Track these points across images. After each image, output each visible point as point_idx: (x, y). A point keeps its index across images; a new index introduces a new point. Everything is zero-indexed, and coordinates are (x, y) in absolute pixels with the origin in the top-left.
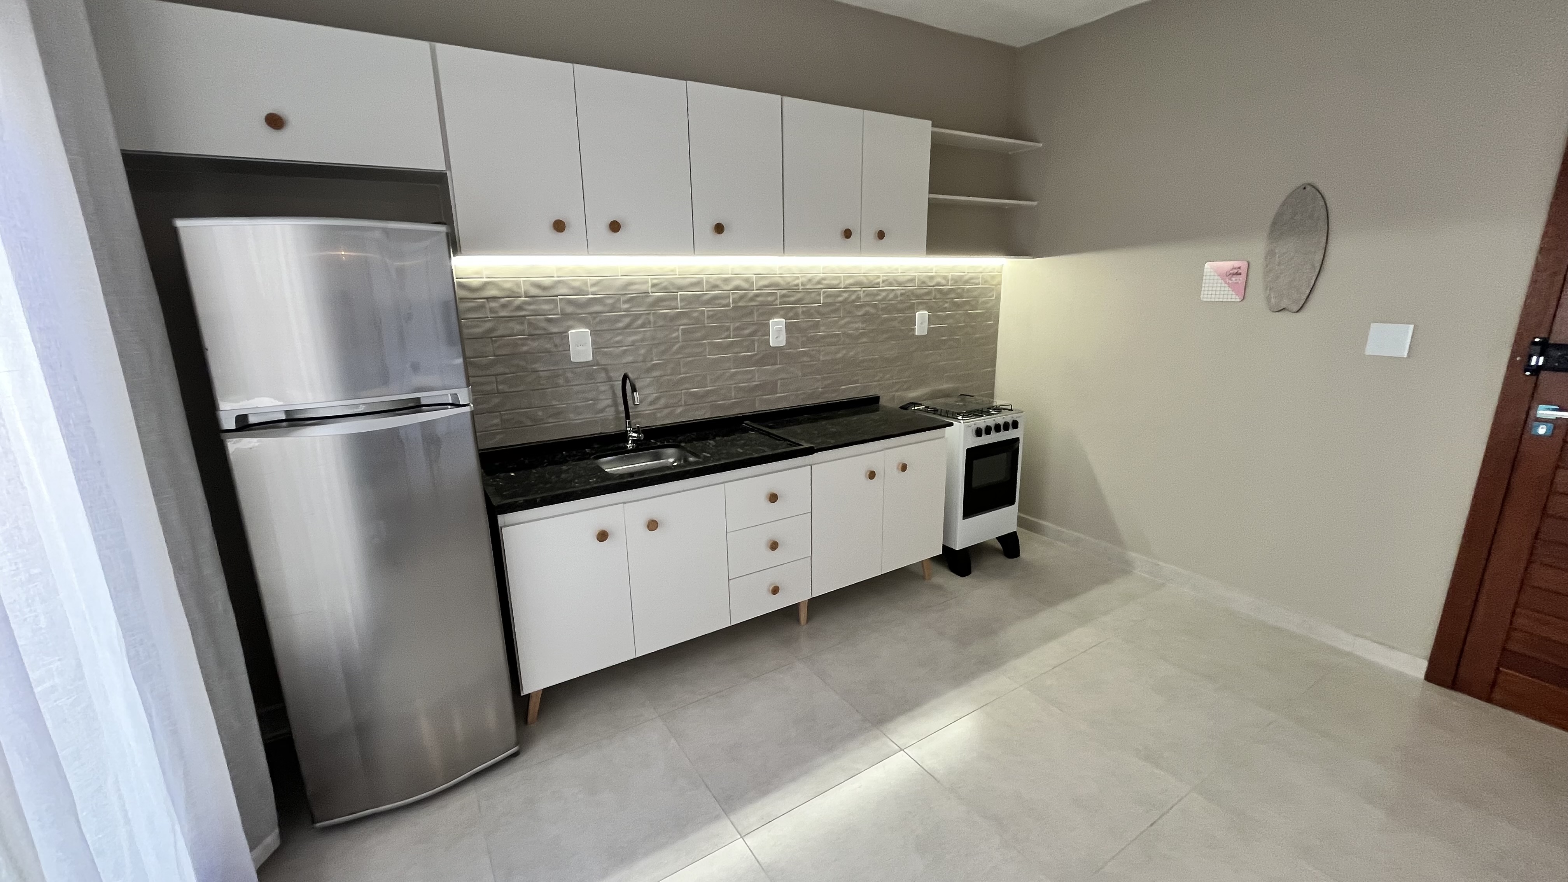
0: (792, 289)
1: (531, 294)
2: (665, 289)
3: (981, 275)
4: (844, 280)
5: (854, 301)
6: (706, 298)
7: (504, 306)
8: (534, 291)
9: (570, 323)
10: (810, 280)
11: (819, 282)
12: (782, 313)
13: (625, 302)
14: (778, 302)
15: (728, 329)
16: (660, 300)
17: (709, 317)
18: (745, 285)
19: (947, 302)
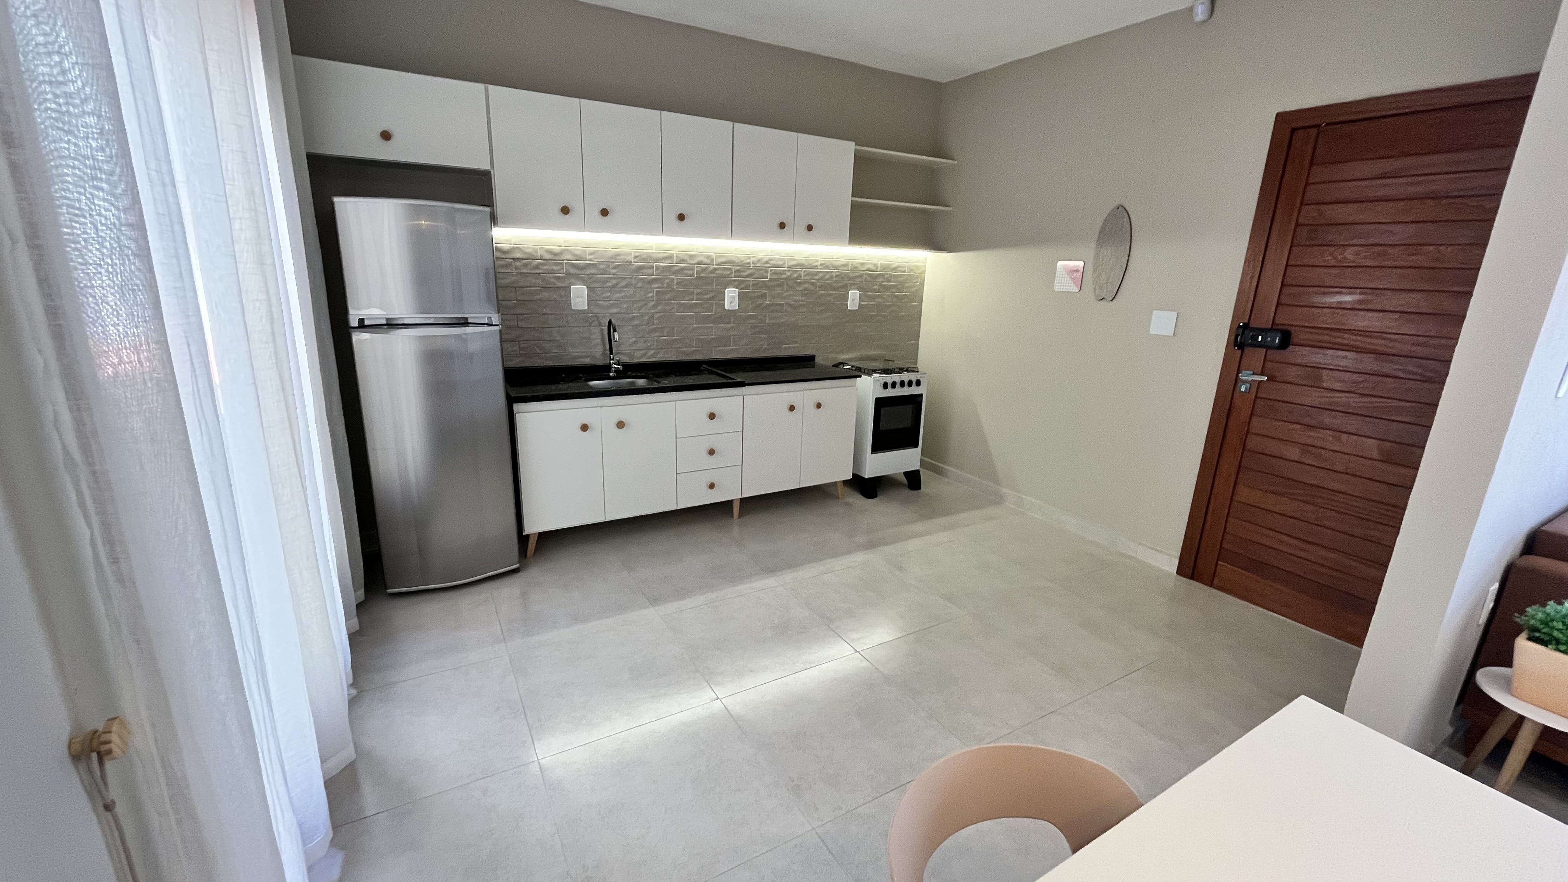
0: (745, 266)
1: (544, 258)
2: (644, 260)
3: (907, 264)
4: (788, 262)
5: (796, 279)
6: (675, 268)
7: (525, 265)
8: (547, 256)
9: (573, 280)
10: (759, 261)
11: (767, 262)
12: (735, 284)
13: (614, 268)
15: (693, 293)
16: (641, 268)
17: (677, 284)
18: (706, 261)
19: (876, 285)
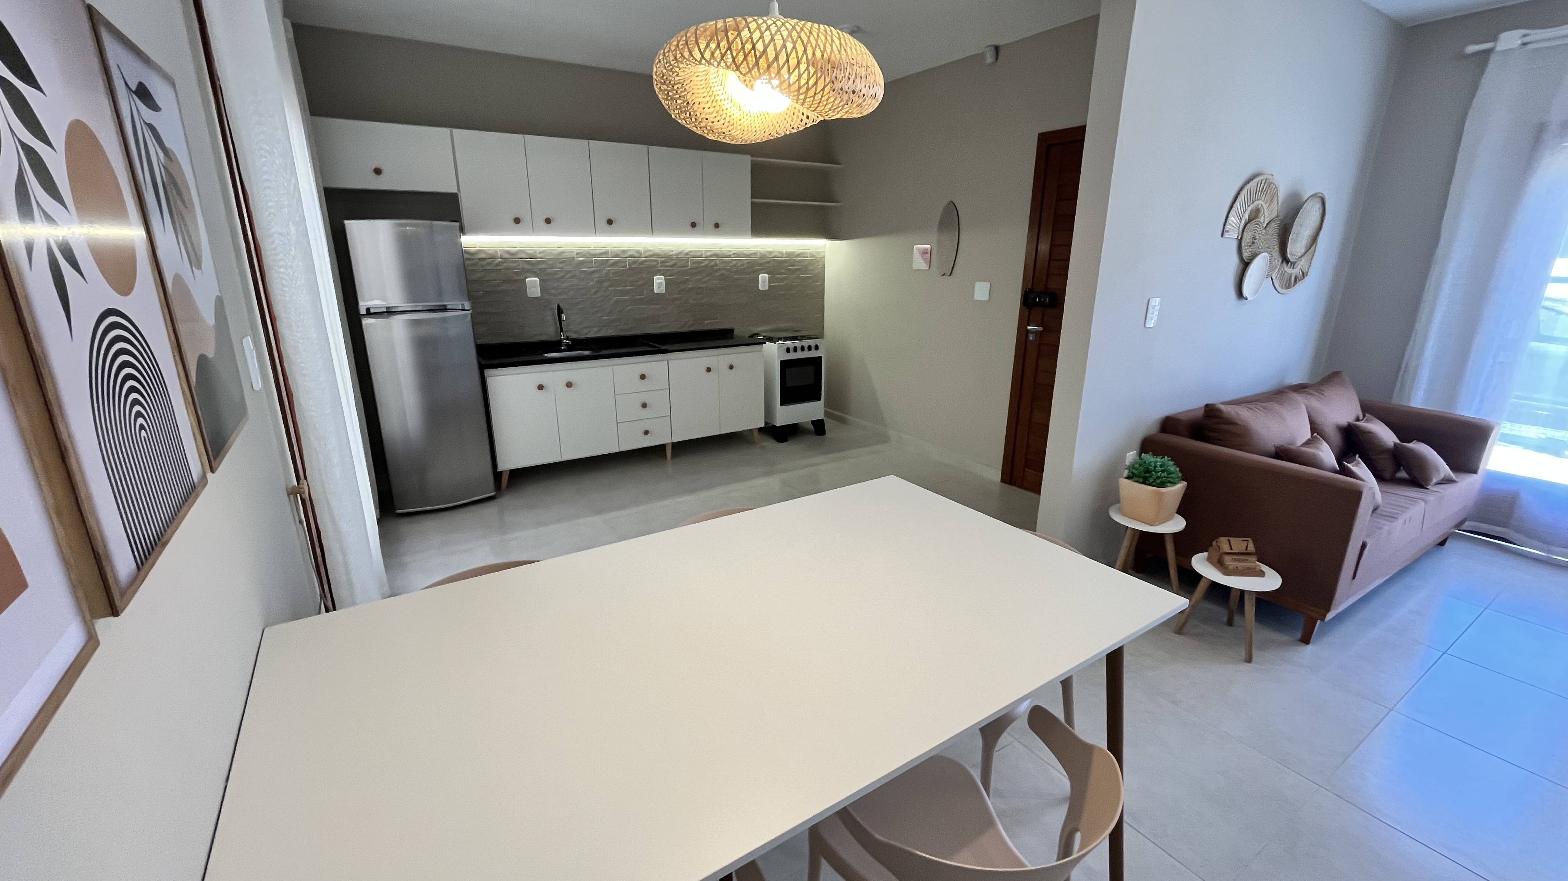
0: (669, 257)
1: (504, 257)
2: (585, 256)
3: (809, 251)
5: (713, 266)
6: (611, 262)
7: (489, 264)
8: (507, 256)
9: (528, 274)
10: (681, 253)
11: (687, 254)
13: (560, 263)
14: (659, 265)
16: (582, 262)
18: (637, 255)
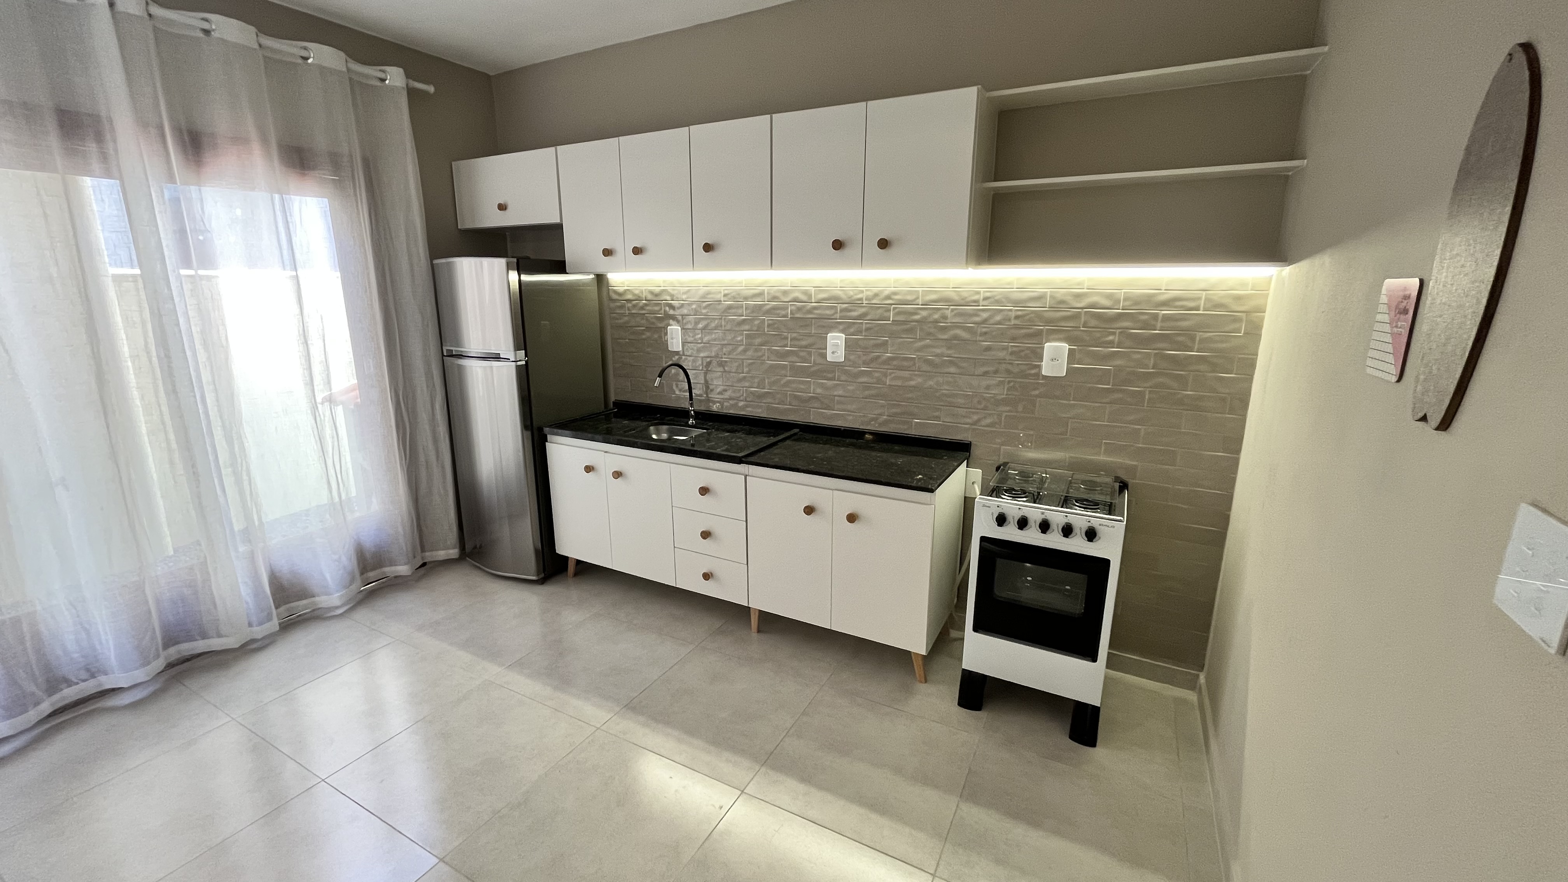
0: (854, 303)
1: (648, 299)
2: (734, 298)
4: (924, 296)
5: (936, 321)
6: (768, 307)
7: (634, 306)
8: (650, 297)
9: (671, 322)
10: (876, 295)
11: (888, 297)
12: (841, 327)
14: (838, 316)
15: (786, 338)
16: (730, 307)
17: (769, 326)
18: (803, 297)
19: (1114, 334)
